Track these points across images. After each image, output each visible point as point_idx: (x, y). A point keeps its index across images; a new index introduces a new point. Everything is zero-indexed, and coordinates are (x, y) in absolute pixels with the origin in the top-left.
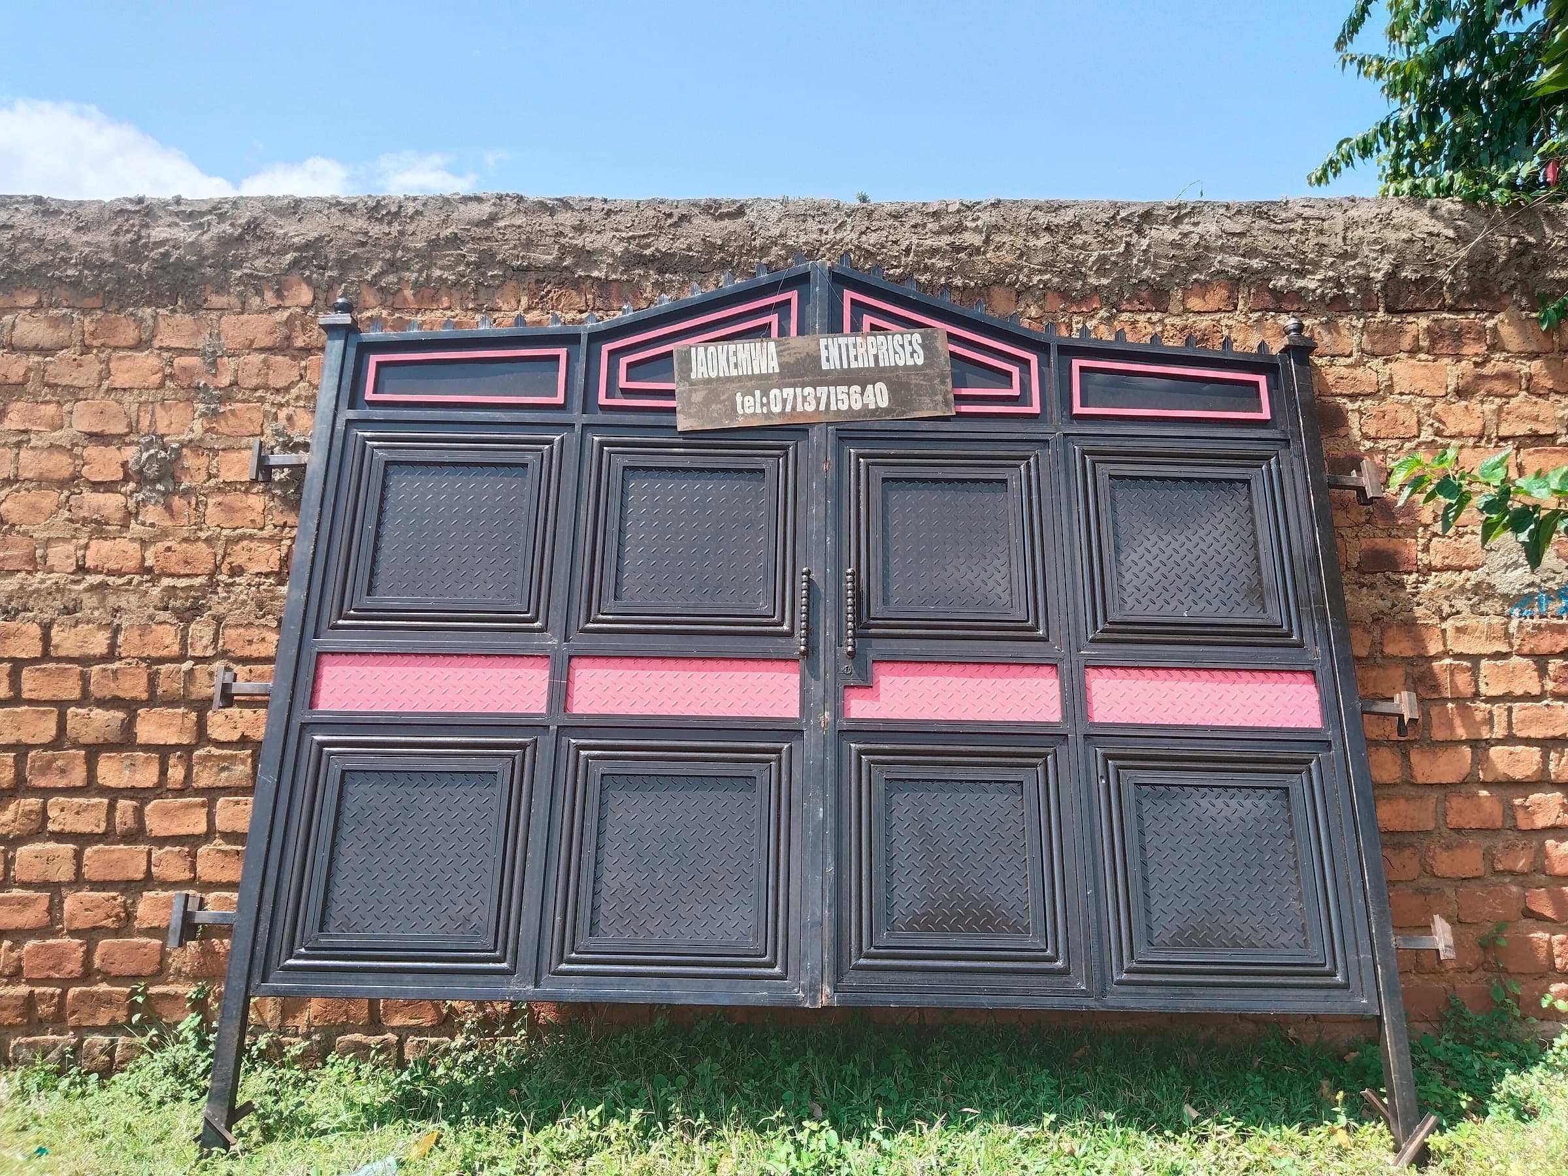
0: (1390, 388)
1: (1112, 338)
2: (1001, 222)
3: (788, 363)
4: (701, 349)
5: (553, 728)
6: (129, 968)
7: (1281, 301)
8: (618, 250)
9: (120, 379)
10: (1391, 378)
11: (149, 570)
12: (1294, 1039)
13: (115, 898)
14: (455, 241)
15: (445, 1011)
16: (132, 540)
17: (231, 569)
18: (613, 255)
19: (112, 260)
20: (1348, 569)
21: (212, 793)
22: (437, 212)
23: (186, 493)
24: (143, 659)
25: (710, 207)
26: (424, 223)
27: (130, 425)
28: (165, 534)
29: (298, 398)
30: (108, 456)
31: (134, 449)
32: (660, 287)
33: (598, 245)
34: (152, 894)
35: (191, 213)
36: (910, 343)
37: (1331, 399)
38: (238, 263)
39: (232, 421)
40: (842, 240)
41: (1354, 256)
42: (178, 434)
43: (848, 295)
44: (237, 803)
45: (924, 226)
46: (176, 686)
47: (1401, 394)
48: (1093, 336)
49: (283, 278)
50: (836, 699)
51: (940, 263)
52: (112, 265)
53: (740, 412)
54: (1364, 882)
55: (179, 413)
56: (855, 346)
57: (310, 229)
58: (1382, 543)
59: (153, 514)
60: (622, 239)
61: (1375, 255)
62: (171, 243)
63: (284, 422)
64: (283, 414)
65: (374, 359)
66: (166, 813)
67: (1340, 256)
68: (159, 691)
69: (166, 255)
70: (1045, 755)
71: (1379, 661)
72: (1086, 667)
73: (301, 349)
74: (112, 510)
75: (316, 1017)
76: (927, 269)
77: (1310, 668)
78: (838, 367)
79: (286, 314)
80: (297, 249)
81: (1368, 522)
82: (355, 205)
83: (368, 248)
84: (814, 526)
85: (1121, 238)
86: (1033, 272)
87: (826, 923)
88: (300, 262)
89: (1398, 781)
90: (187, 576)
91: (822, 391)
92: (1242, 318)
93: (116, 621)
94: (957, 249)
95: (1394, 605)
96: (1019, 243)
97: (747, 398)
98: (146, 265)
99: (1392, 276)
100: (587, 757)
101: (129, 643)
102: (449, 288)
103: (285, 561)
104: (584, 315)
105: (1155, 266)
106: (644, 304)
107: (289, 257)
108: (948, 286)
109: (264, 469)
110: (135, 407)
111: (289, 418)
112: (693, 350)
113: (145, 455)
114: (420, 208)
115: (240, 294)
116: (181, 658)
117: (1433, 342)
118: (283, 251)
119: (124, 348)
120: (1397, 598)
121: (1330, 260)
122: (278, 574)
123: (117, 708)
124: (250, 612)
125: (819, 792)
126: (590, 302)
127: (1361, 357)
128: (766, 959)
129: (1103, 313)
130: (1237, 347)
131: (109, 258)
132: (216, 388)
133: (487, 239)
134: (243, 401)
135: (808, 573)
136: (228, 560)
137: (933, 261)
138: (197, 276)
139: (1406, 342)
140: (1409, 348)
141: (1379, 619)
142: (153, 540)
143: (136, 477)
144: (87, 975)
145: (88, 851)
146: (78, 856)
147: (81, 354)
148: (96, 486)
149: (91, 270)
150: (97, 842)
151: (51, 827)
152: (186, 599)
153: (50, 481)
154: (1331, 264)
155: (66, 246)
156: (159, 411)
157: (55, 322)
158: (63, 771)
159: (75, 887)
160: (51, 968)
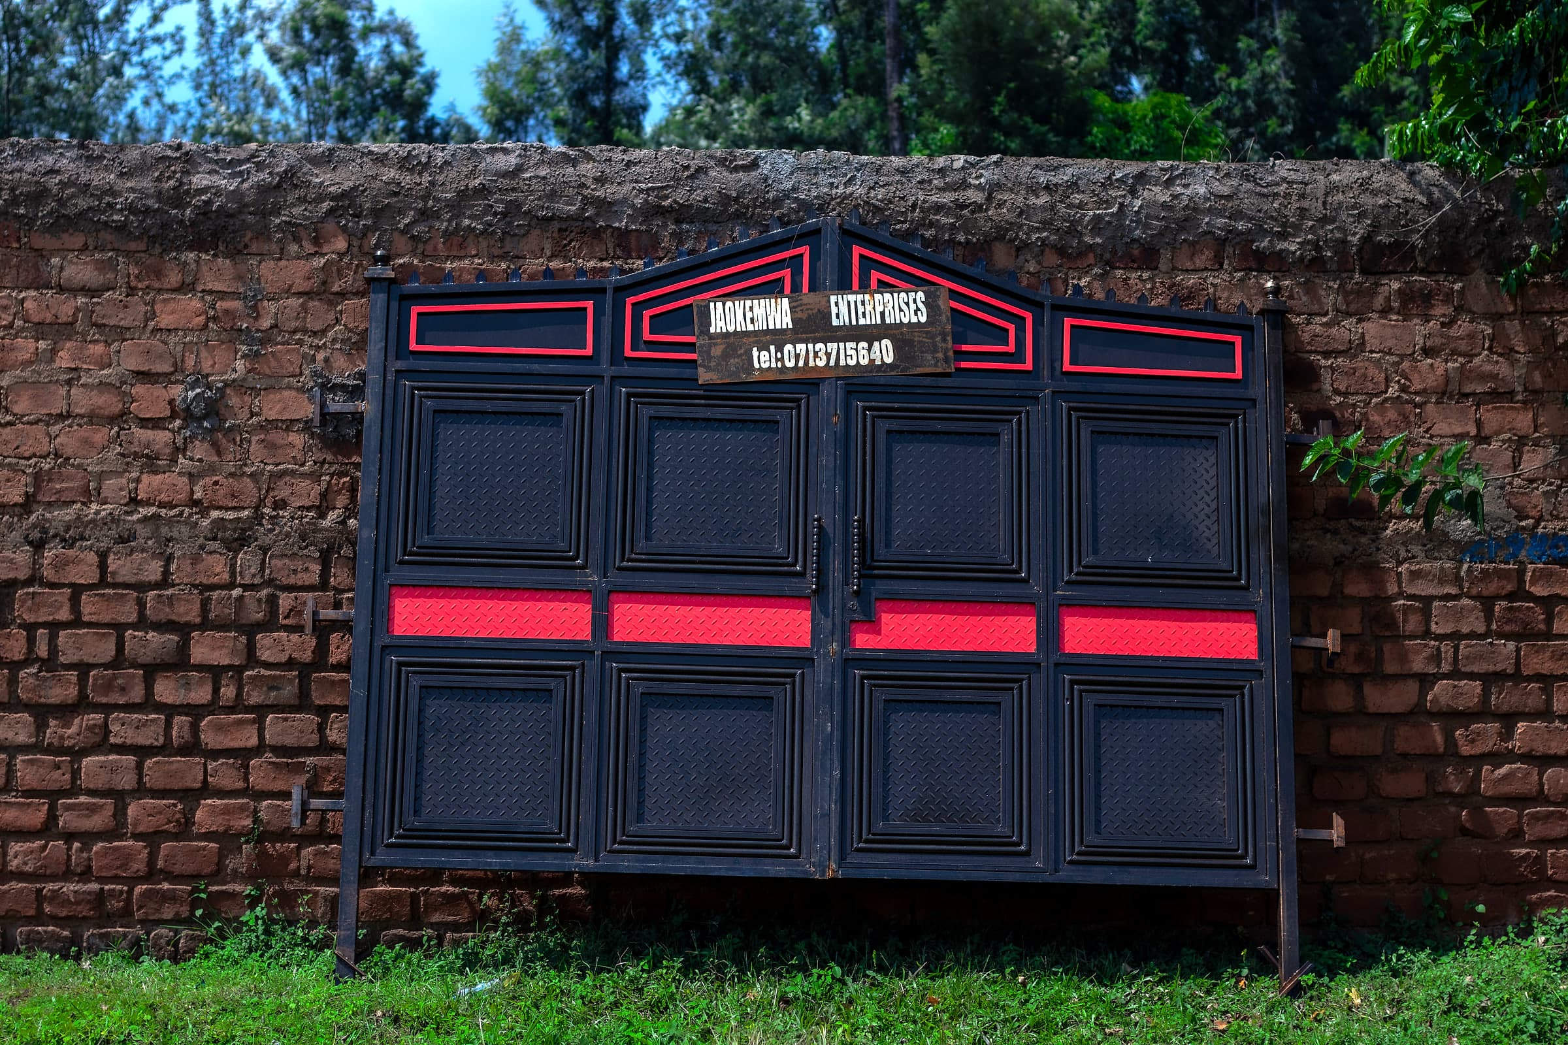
0: (1362, 345)
1: (1104, 296)
2: (1003, 180)
3: (800, 319)
4: (719, 303)
5: (598, 653)
6: (190, 868)
7: (1263, 262)
8: (638, 201)
9: (165, 320)
10: (1363, 337)
11: (196, 503)
13: (175, 805)
14: (483, 191)
15: (480, 909)
16: (181, 474)
17: (275, 502)
18: (633, 206)
19: (156, 206)
20: (1314, 516)
21: (261, 711)
22: (465, 162)
23: (231, 430)
24: (195, 586)
25: (726, 160)
26: (453, 174)
27: (175, 364)
28: (212, 469)
29: (334, 341)
30: (156, 394)
31: (181, 387)
32: (678, 237)
33: (617, 197)
34: (209, 801)
35: (231, 162)
36: (915, 301)
37: (1306, 356)
38: (277, 211)
39: (273, 363)
40: (851, 194)
41: (1333, 221)
42: (222, 374)
43: (857, 251)
44: (286, 719)
45: (930, 181)
46: (227, 611)
47: (1372, 352)
48: (1086, 294)
49: (320, 225)
50: (843, 632)
51: (944, 220)
52: (156, 211)
53: (757, 365)
54: (1276, 786)
55: (221, 355)
56: (863, 303)
57: (344, 179)
59: (200, 450)
60: (641, 191)
61: (1352, 220)
62: (213, 191)
63: (322, 364)
65: (415, 310)
66: (219, 728)
67: (1319, 220)
68: (212, 616)
69: (208, 203)
70: (1021, 680)
71: (1339, 600)
72: (1060, 605)
73: (337, 293)
74: (162, 444)
75: (361, 914)
76: (931, 225)
77: (1252, 608)
78: (847, 323)
79: (323, 261)
80: (333, 198)
82: (386, 154)
83: (401, 197)
84: (824, 476)
85: (1116, 197)
86: (1032, 230)
87: (833, 815)
88: (336, 210)
89: (1351, 710)
90: (234, 508)
91: (832, 346)
92: (1226, 277)
93: (169, 551)
94: (962, 206)
95: (1355, 550)
96: (1019, 201)
97: (762, 354)
98: (188, 211)
99: (1367, 239)
100: (628, 679)
101: (181, 570)
102: (477, 236)
103: (324, 496)
104: (605, 264)
105: (1147, 226)
106: (661, 253)
107: (326, 205)
108: (952, 242)
109: (324, 416)
110: (179, 348)
111: (327, 360)
112: (712, 304)
113: (191, 394)
114: (448, 158)
115: (280, 240)
116: (231, 585)
117: (1404, 304)
118: (320, 199)
119: (167, 290)
120: (1358, 543)
121: (1310, 223)
122: (318, 507)
123: (171, 632)
124: (293, 544)
125: (828, 710)
126: (611, 251)
127: (1336, 316)
128: (783, 842)
129: (1097, 270)
130: (1220, 306)
131: (153, 204)
132: (258, 331)
133: (514, 190)
134: (283, 344)
135: (819, 520)
136: (272, 494)
137: (938, 217)
138: (238, 223)
139: (1379, 302)
140: (1381, 308)
141: (1341, 563)
142: (201, 475)
143: (182, 415)
144: (152, 874)
145: (149, 763)
146: (139, 766)
147: (127, 296)
148: (144, 423)
149: (135, 214)
150: (156, 755)
151: (112, 740)
152: (235, 530)
153: (101, 417)
154: (1312, 227)
155: (112, 192)
156: (204, 354)
157: (101, 266)
158: (123, 689)
159: (137, 795)
160: (118, 868)
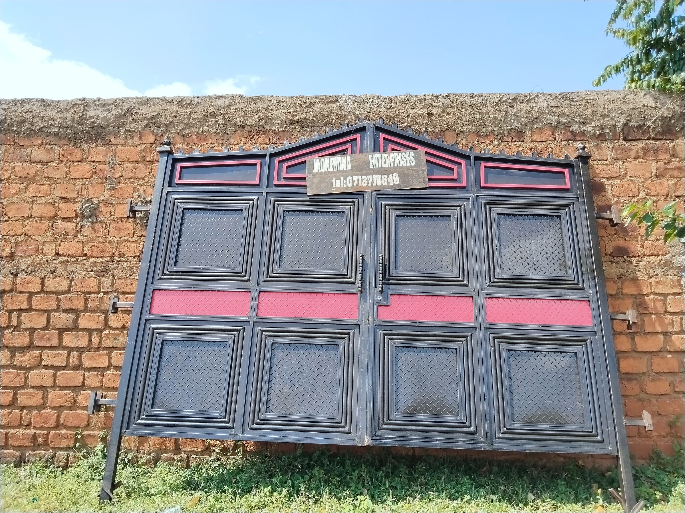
0: (625, 174)
1: (499, 153)
2: (450, 103)
3: (355, 166)
4: (318, 160)
5: (252, 323)
6: (75, 423)
7: (575, 136)
8: (283, 118)
9: (74, 175)
10: (626, 170)
11: (85, 255)
12: (582, 465)
13: (69, 394)
14: (214, 115)
15: (207, 445)
16: (78, 242)
17: (119, 254)
18: (281, 120)
19: (71, 125)
20: (606, 255)
21: (110, 349)
22: (207, 103)
23: (101, 222)
24: (82, 293)
25: (323, 99)
26: (201, 108)
27: (78, 194)
28: (92, 240)
29: (148, 182)
30: (69, 207)
31: (80, 204)
32: (301, 133)
33: (274, 116)
34: (85, 392)
35: (104, 105)
36: (409, 156)
37: (598, 179)
38: (124, 125)
39: (121, 192)
40: (380, 112)
41: (609, 116)
42: (98, 198)
43: (382, 135)
44: (121, 354)
45: (416, 105)
46: (96, 304)
47: (630, 177)
48: (490, 152)
49: (142, 131)
50: (374, 311)
51: (422, 121)
52: (71, 127)
53: (334, 186)
54: (611, 395)
55: (98, 189)
56: (385, 158)
57: (153, 111)
58: (622, 244)
59: (87, 231)
60: (285, 113)
61: (618, 115)
62: (96, 117)
63: (142, 192)
64: (141, 189)
65: (179, 165)
66: (91, 358)
67: (602, 116)
68: (89, 306)
69: (93, 122)
70: (466, 337)
71: (621, 296)
72: (485, 298)
73: (149, 161)
74: (70, 229)
75: (152, 446)
76: (417, 124)
77: (587, 299)
78: (377, 167)
79: (143, 146)
80: (148, 119)
81: (616, 234)
82: (172, 100)
83: (178, 118)
84: (366, 236)
85: (503, 109)
86: (464, 124)
87: (368, 409)
88: (149, 124)
89: (630, 350)
90: (101, 257)
91: (370, 177)
92: (558, 144)
93: (72, 276)
94: (431, 115)
95: (627, 271)
96: (458, 112)
97: (337, 181)
98: (85, 126)
99: (626, 124)
100: (266, 335)
101: (76, 286)
102: (212, 135)
103: (141, 251)
104: (269, 146)
105: (518, 121)
106: (294, 141)
107: (145, 122)
108: (426, 131)
109: (133, 212)
110: (80, 186)
111: (144, 191)
112: (314, 160)
113: (84, 206)
114: (200, 101)
115: (124, 138)
116: (98, 292)
117: (645, 154)
118: (142, 120)
119: (76, 161)
120: (629, 268)
121: (598, 118)
122: (139, 256)
123: (71, 313)
124: (127, 273)
125: (366, 352)
126: (271, 140)
127: (612, 161)
128: (342, 424)
129: (495, 142)
130: (555, 157)
131: (70, 123)
132: (114, 178)
133: (228, 114)
134: (125, 184)
135: (362, 256)
136: (118, 250)
137: (420, 120)
138: (106, 131)
139: (633, 154)
140: (634, 156)
141: (621, 278)
142: (87, 242)
143: (81, 216)
144: (58, 426)
145: (59, 373)
146: (55, 375)
147: (59, 164)
148: (64, 219)
149: (63, 129)
150: (63, 370)
151: (44, 363)
152: (101, 267)
153: (45, 217)
154: (598, 120)
155: (53, 119)
156: (90, 188)
157: (48, 151)
158: (49, 339)
159: (53, 389)
160: (43, 423)
